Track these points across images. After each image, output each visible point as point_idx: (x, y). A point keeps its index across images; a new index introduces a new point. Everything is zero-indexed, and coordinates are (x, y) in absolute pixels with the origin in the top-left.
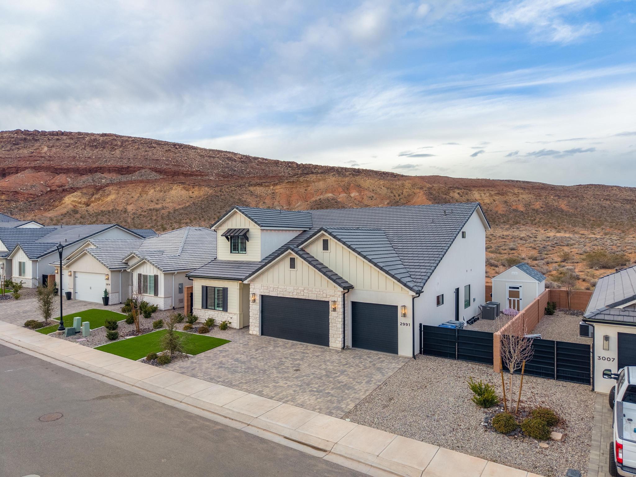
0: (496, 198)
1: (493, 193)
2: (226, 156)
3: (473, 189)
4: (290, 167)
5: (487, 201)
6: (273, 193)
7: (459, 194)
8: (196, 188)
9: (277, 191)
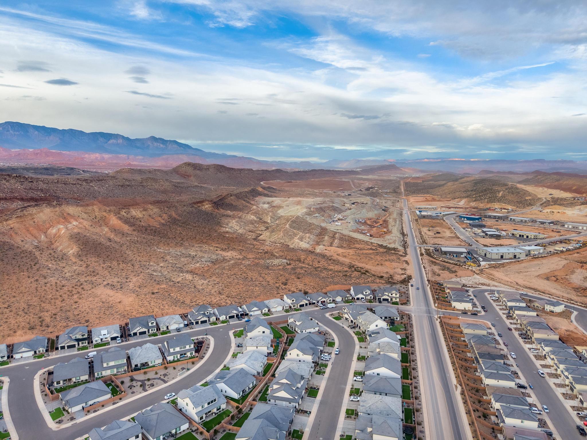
0: (144, 213)
1: (141, 210)
3: (130, 208)
5: (140, 216)
6: (11, 228)
7: (125, 212)
9: (12, 226)
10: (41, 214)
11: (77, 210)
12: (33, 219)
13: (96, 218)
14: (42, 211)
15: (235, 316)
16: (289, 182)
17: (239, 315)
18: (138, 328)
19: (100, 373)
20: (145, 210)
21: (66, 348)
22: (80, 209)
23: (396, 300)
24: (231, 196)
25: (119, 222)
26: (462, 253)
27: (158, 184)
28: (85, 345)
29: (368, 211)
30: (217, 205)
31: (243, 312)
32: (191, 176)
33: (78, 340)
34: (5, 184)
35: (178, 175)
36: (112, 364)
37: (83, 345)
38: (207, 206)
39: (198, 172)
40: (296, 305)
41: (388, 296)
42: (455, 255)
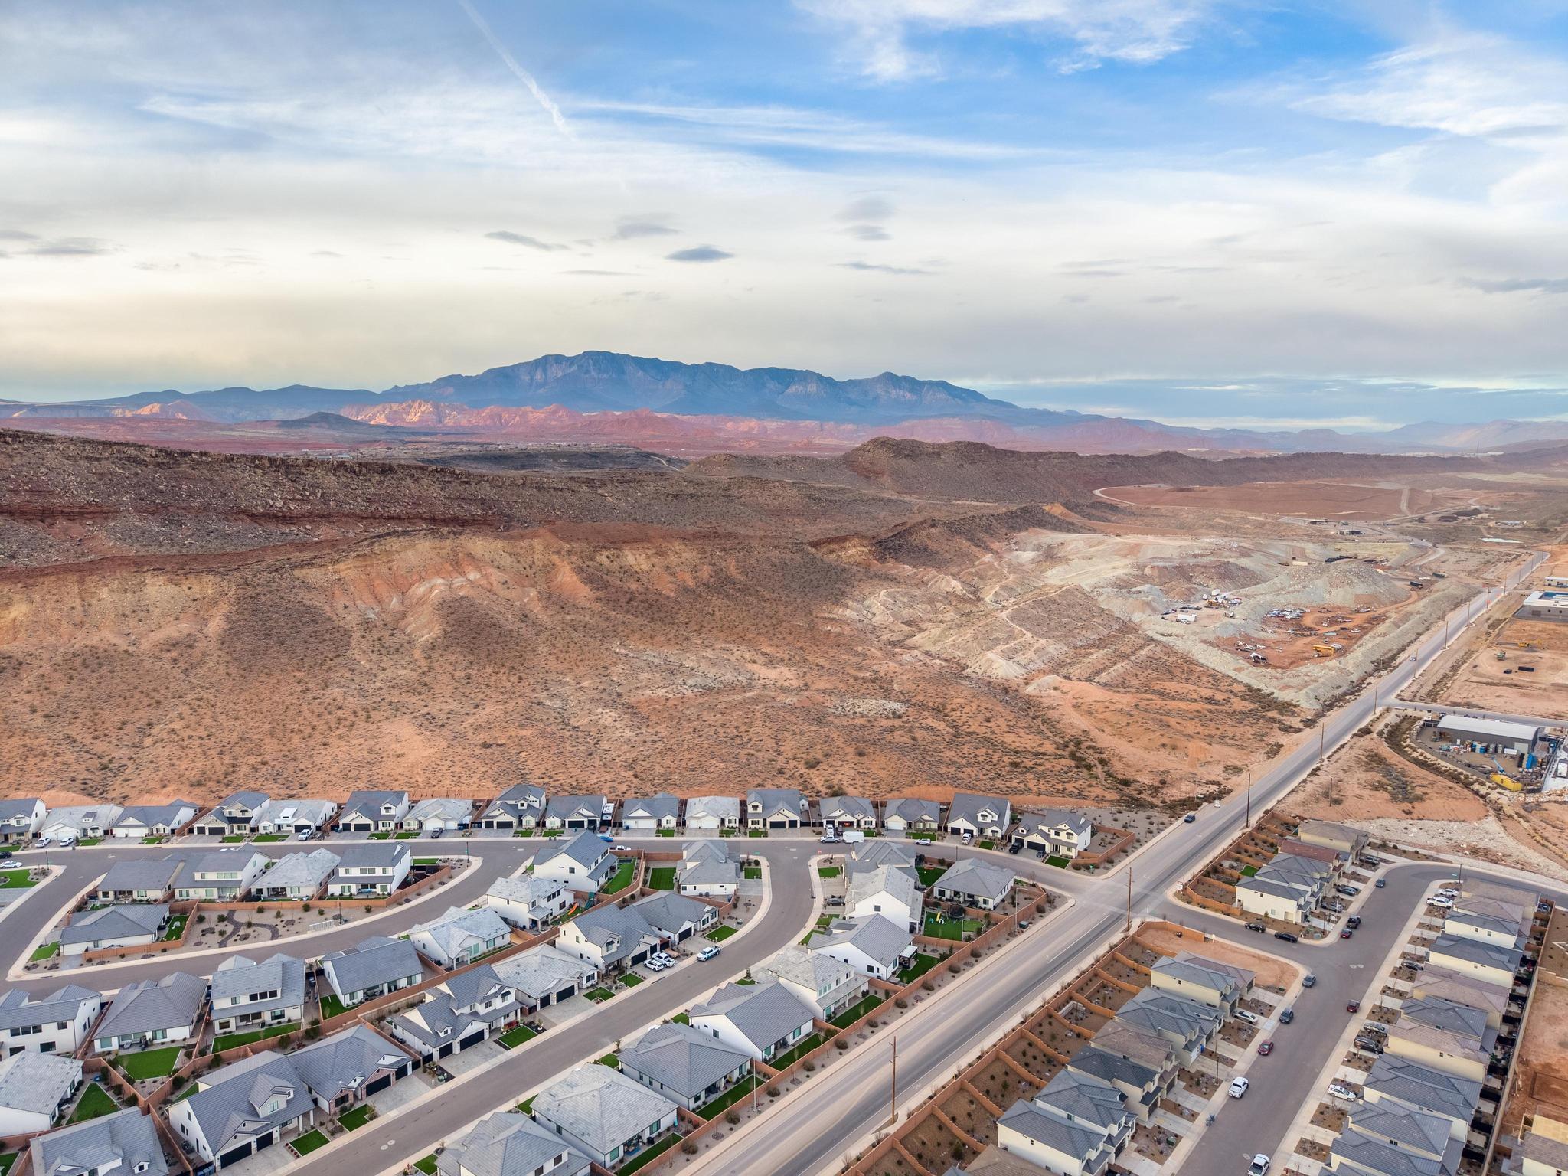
0: (655, 560)
1: (650, 552)
2: (123, 455)
3: (624, 546)
4: (257, 466)
5: (645, 566)
6: (339, 580)
7: (608, 557)
8: (192, 578)
9: (343, 574)
10: (410, 552)
11: (493, 546)
12: (390, 561)
13: (531, 567)
14: (413, 546)
15: (586, 824)
16: (1182, 490)
17: (598, 823)
18: (354, 815)
19: (184, 893)
20: (660, 553)
21: (207, 832)
22: (500, 545)
23: (1068, 853)
24: (933, 526)
25: (575, 578)
26: (1509, 742)
27: (766, 493)
28: (244, 832)
29: (1335, 586)
30: (885, 549)
31: (610, 818)
32: (883, 473)
33: (232, 820)
34: (409, 488)
35: (853, 470)
36: (211, 876)
37: (239, 832)
38: (853, 551)
39: (904, 463)
40: (761, 821)
41: (1046, 836)
42: (1478, 746)
